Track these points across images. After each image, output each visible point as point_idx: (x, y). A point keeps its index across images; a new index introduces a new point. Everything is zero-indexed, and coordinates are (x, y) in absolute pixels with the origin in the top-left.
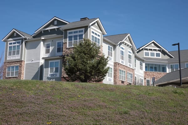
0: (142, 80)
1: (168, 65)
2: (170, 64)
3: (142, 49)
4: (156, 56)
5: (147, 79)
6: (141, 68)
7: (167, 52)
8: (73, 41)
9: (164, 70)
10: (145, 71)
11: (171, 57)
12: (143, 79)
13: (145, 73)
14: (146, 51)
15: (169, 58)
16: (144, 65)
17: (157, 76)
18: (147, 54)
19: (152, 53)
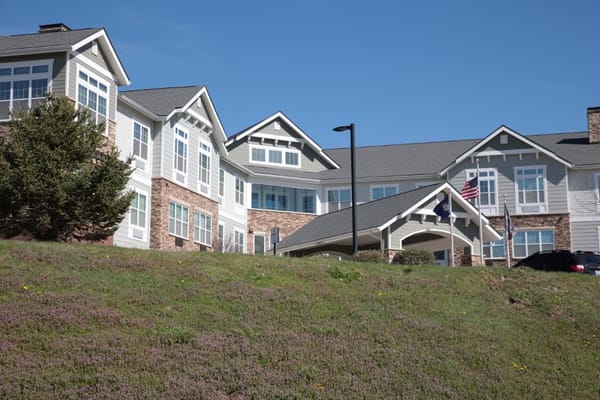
0: (242, 235)
1: (319, 190)
2: (327, 189)
3: (245, 139)
4: (287, 163)
5: (256, 233)
6: (240, 199)
7: (320, 149)
8: (11, 100)
9: (308, 205)
10: (250, 207)
11: (331, 167)
12: (244, 232)
13: (252, 213)
14: (257, 146)
15: (325, 169)
16: (248, 187)
17: (286, 225)
18: (258, 155)
19: (275, 152)
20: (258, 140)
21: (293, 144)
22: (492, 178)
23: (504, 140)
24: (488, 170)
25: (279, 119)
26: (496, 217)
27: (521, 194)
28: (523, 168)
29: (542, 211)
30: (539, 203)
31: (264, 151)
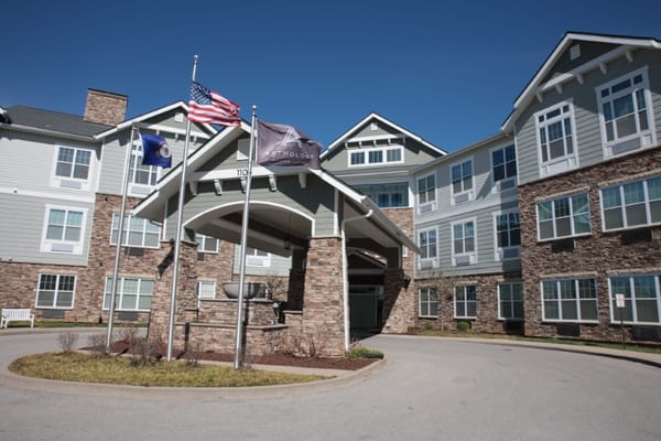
1: (412, 181)
2: (418, 179)
4: (388, 160)
11: (439, 155)
14: (355, 150)
15: (430, 159)
18: (357, 158)
19: (376, 152)
20: (356, 145)
21: (393, 141)
22: (566, 115)
23: (575, 53)
24: (560, 105)
25: (374, 120)
26: (576, 171)
27: (609, 127)
28: (609, 85)
29: (646, 144)
30: (639, 133)
31: (363, 154)
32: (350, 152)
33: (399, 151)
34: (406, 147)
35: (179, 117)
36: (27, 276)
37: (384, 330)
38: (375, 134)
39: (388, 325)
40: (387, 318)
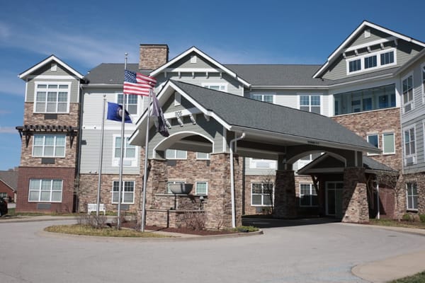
4: (382, 64)
17: (364, 124)
18: (355, 66)
19: (370, 58)
20: (352, 53)
21: (386, 44)
25: (366, 28)
31: (359, 61)
32: (348, 60)
33: (392, 53)
34: (398, 48)
35: (194, 59)
36: (106, 183)
37: (344, 220)
38: (368, 40)
39: (346, 215)
40: (346, 209)
